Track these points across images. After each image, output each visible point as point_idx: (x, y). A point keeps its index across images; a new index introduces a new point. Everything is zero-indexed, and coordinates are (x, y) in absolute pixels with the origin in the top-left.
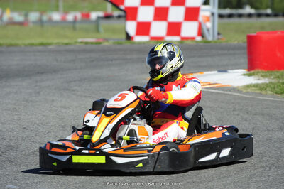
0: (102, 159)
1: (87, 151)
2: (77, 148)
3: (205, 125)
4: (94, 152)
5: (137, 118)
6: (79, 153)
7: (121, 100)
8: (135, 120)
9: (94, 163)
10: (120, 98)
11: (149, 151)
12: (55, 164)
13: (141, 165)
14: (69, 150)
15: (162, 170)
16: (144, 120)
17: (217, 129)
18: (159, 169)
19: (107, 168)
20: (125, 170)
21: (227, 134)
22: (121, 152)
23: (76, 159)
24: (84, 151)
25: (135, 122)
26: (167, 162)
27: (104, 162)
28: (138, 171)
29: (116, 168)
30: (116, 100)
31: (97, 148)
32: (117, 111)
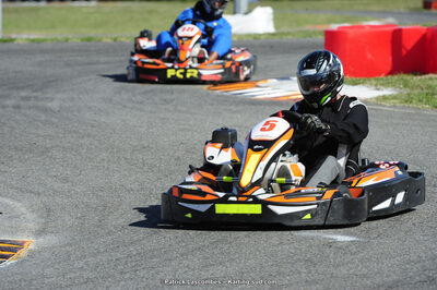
0: (256, 209)
1: (234, 199)
2: (221, 195)
3: (363, 161)
4: (244, 199)
5: (287, 152)
6: (224, 201)
7: (270, 129)
8: (284, 155)
9: (246, 215)
10: (268, 127)
11: (318, 198)
12: (189, 215)
13: (308, 216)
14: (208, 197)
15: (334, 223)
16: (296, 156)
17: (381, 166)
18: (331, 220)
19: (263, 221)
20: (287, 223)
21: (400, 173)
22: (281, 199)
23: (221, 209)
24: (231, 198)
25: (284, 159)
26: (341, 211)
27: (260, 212)
28: (304, 224)
29: (276, 221)
30: (262, 130)
31: (248, 193)
32: (268, 144)
